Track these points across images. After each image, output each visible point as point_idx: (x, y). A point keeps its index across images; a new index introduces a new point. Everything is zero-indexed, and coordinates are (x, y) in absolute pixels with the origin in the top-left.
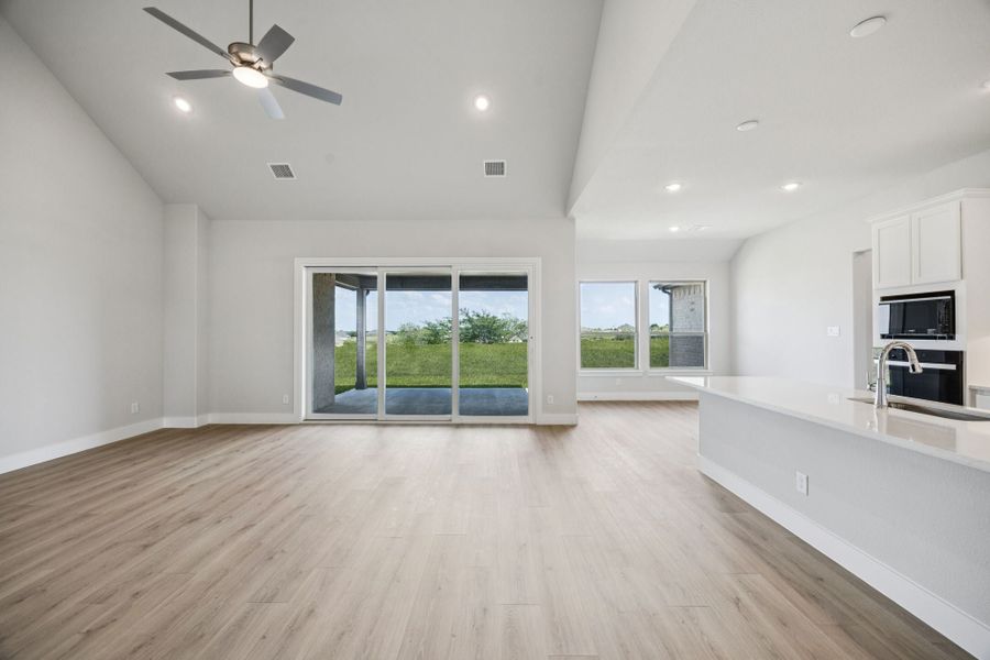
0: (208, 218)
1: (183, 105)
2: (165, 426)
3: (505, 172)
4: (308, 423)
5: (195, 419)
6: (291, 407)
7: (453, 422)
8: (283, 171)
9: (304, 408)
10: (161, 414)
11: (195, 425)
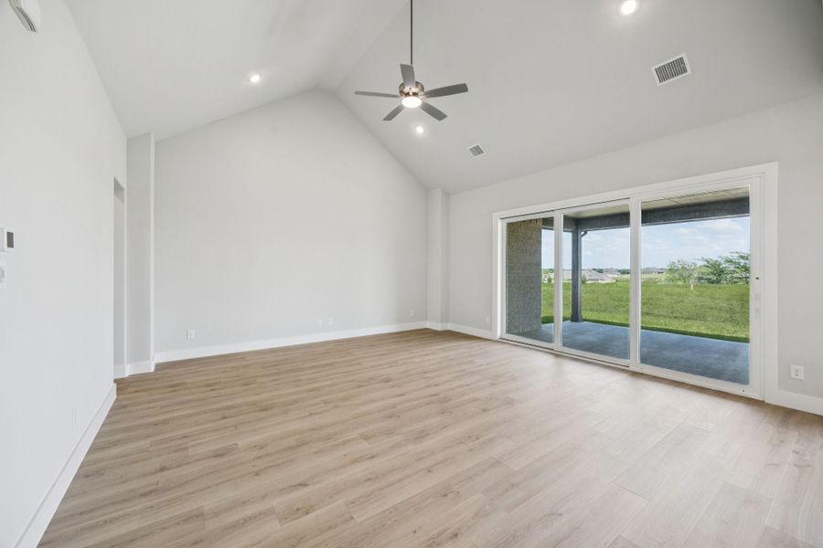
0: (447, 195)
1: (420, 130)
2: (428, 327)
3: (688, 67)
4: (502, 341)
5: (440, 325)
6: (491, 327)
7: (632, 368)
8: (477, 151)
9: (499, 329)
10: (426, 319)
11: (440, 329)
